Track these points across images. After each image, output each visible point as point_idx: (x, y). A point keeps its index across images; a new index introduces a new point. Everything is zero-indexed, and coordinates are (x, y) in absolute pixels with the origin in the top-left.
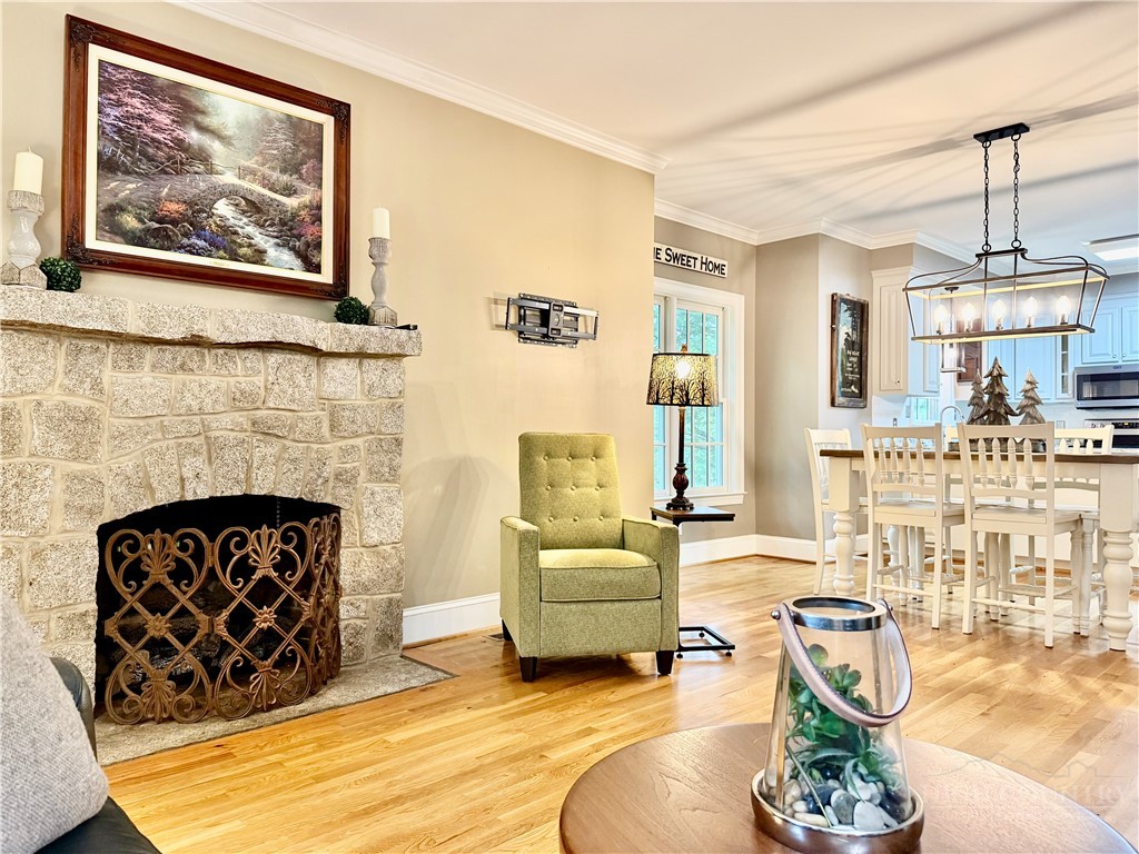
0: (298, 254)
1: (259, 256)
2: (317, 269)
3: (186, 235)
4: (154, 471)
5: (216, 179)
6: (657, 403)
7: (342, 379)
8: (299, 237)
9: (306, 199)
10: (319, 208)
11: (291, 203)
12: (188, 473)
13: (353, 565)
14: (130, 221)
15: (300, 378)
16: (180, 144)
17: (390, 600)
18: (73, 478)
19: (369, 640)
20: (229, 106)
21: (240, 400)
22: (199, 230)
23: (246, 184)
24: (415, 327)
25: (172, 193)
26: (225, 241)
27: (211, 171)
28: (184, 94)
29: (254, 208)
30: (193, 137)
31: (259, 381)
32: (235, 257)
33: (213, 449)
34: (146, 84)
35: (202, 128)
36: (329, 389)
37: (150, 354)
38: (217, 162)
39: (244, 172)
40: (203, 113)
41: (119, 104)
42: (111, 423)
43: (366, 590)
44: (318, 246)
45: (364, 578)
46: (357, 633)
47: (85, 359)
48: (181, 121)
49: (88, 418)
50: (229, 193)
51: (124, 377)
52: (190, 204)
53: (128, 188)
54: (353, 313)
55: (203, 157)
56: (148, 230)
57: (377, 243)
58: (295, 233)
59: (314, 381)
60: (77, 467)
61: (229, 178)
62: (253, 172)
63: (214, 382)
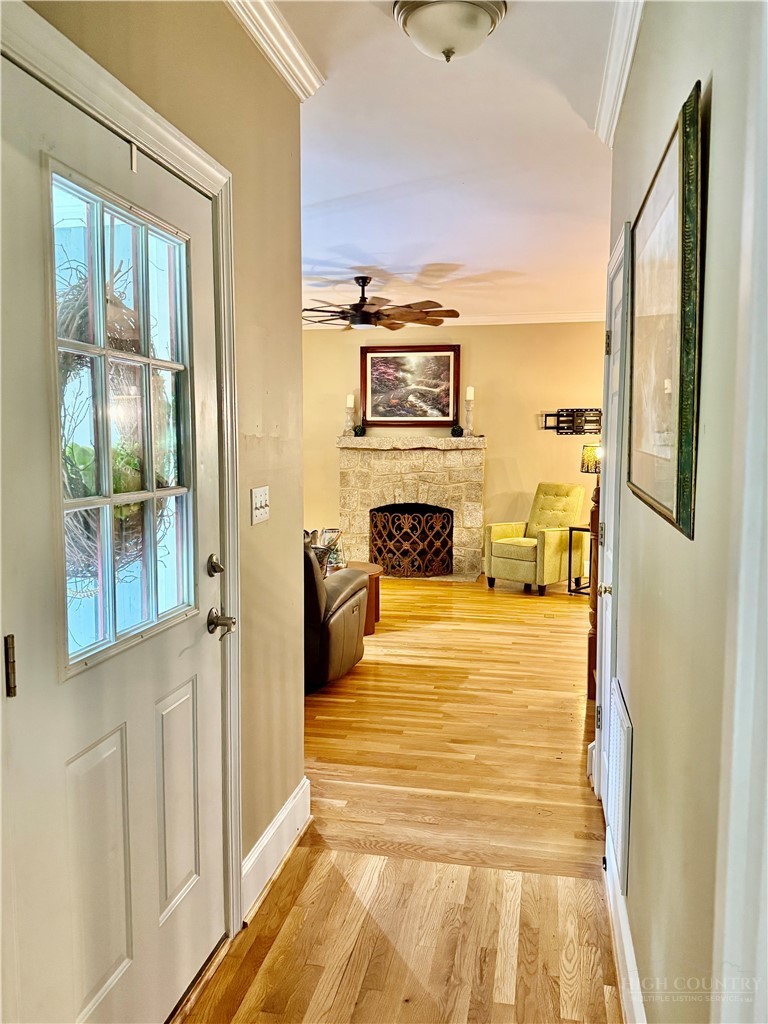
0: (440, 410)
1: (425, 413)
2: (448, 415)
3: (399, 410)
4: (386, 493)
5: (409, 388)
6: (588, 472)
7: (454, 459)
8: (440, 404)
9: (443, 388)
10: (448, 390)
11: (437, 390)
12: (397, 495)
13: (459, 535)
14: (381, 409)
15: (436, 460)
16: (396, 378)
17: (475, 552)
18: (362, 494)
19: (466, 565)
20: (413, 359)
21: (414, 469)
22: (403, 408)
23: (419, 387)
24: (482, 436)
25: (394, 397)
26: (413, 410)
27: (407, 385)
28: (398, 360)
29: (423, 396)
30: (401, 374)
31: (421, 461)
32: (416, 416)
33: (404, 487)
34: (386, 361)
35: (404, 371)
36: (448, 463)
37: (384, 454)
38: (409, 382)
39: (419, 383)
40: (404, 365)
41: (377, 370)
42: (373, 477)
43: (465, 545)
44: (448, 406)
45: (463, 540)
46: (460, 562)
47: (366, 457)
48: (397, 370)
49: (367, 475)
50: (413, 392)
51: (376, 462)
52: (400, 399)
53: (380, 397)
54: (458, 432)
55: (404, 380)
56: (387, 411)
57: (468, 402)
58: (439, 403)
59: (442, 461)
60: (364, 491)
61: (413, 386)
62: (422, 382)
63: (405, 463)
